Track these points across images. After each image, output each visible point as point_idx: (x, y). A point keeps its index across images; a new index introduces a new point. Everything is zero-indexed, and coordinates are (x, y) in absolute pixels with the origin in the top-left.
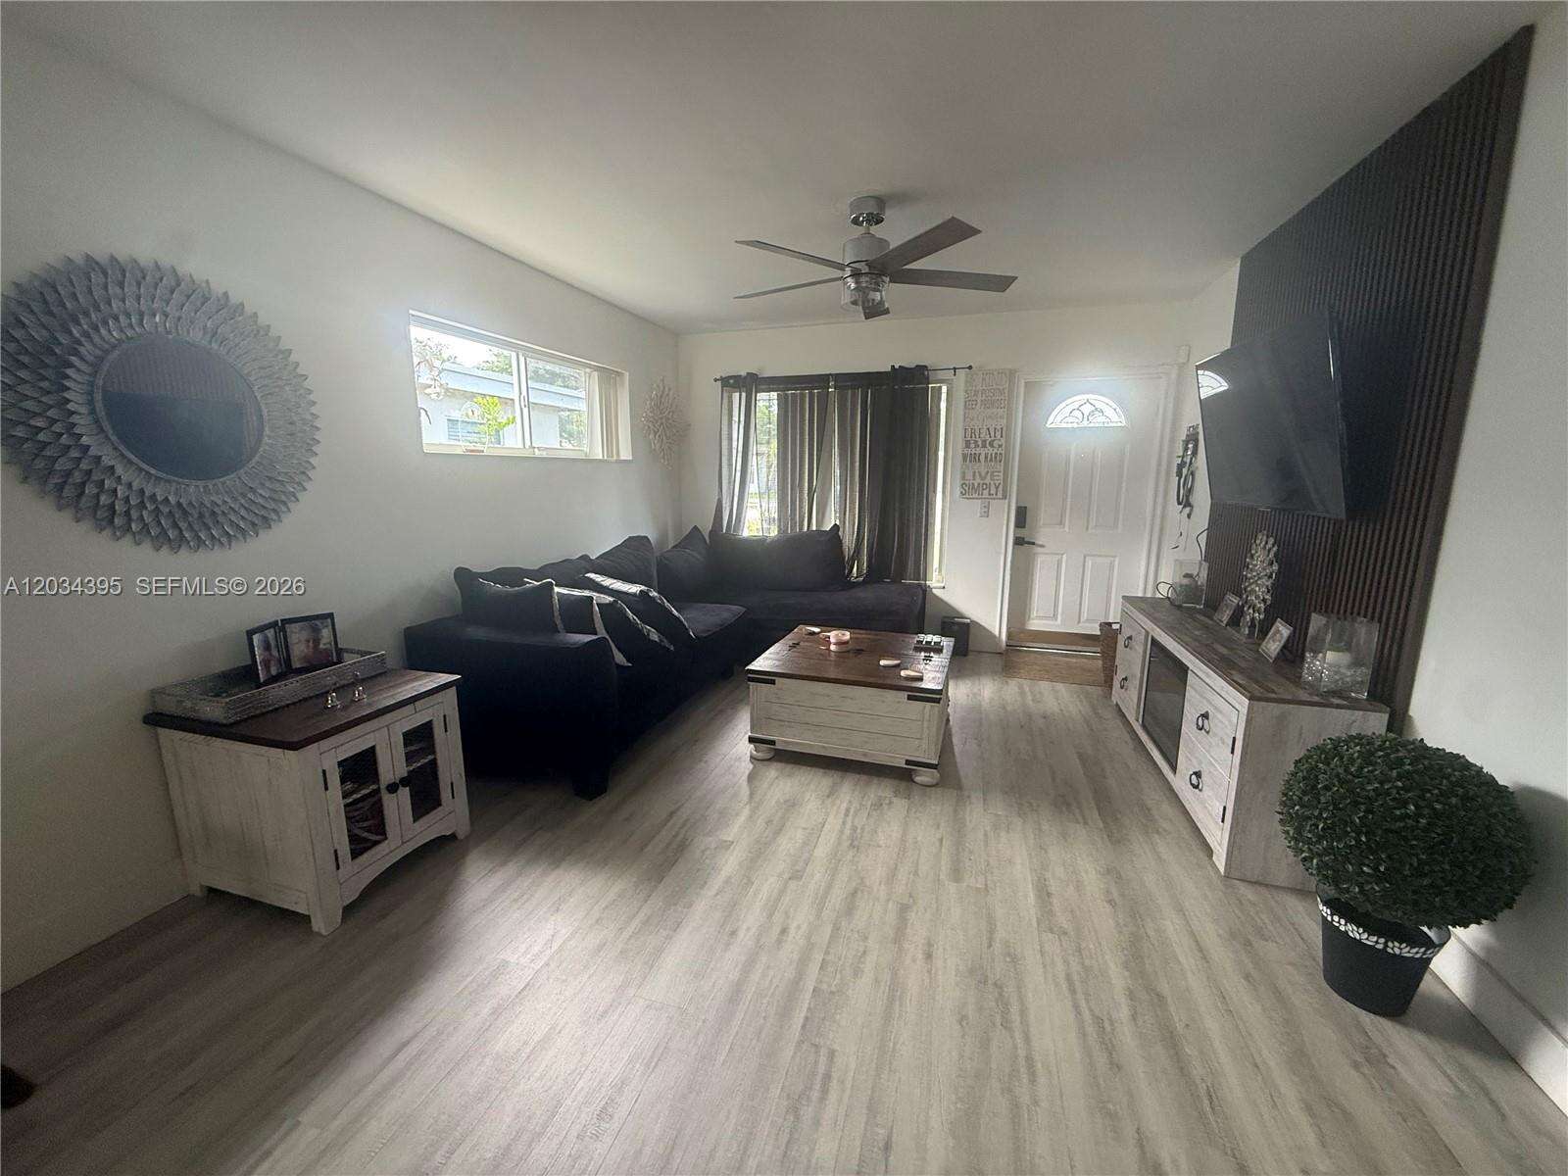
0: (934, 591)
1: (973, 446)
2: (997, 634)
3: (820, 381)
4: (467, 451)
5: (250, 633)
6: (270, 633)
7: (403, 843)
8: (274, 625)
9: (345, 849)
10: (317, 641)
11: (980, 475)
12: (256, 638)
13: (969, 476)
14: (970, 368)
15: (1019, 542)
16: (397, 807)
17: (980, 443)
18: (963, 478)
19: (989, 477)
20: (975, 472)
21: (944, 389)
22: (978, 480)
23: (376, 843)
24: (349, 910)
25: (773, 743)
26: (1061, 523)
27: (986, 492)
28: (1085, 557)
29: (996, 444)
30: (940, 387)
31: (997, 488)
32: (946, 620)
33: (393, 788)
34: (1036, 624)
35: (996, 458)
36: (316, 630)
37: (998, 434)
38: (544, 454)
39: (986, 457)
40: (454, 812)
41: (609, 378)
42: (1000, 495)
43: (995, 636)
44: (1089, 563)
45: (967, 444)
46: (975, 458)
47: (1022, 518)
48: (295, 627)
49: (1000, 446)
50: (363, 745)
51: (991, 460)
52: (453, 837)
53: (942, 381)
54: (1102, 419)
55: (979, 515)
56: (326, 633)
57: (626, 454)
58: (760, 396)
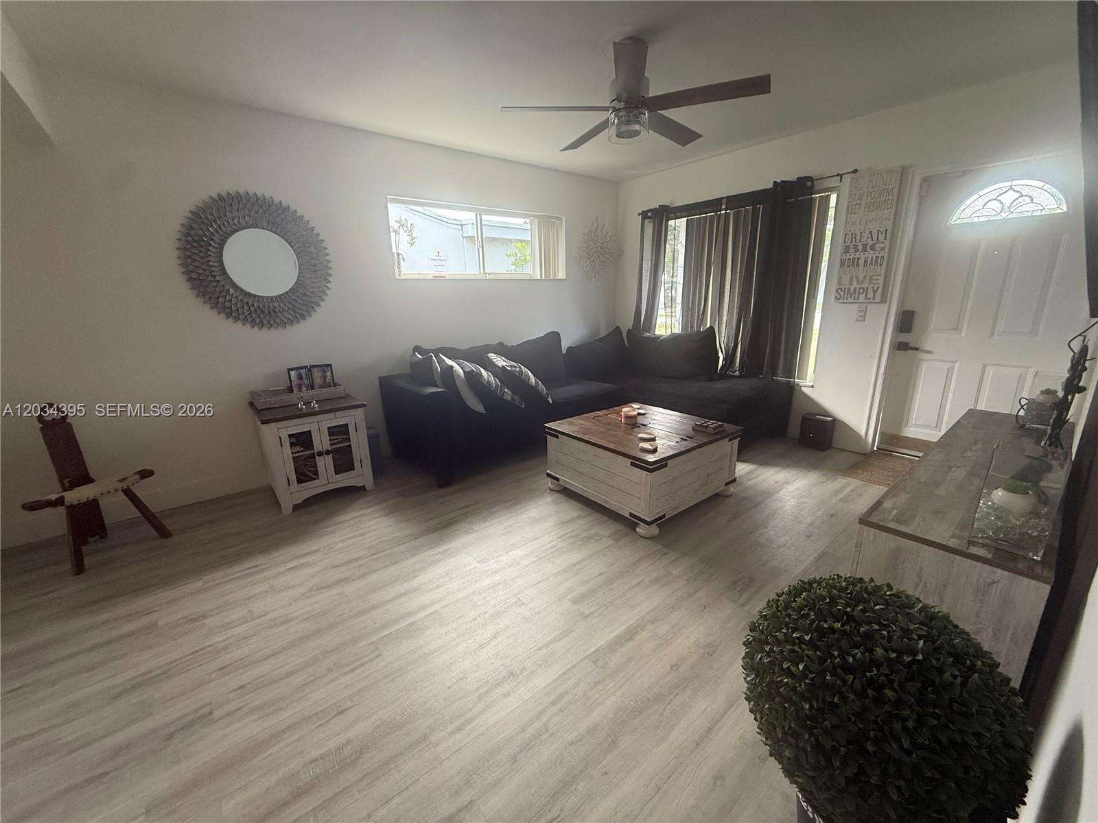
0: (803, 389)
1: (852, 250)
2: (863, 433)
3: (714, 205)
4: (434, 277)
5: (289, 370)
6: (303, 371)
7: (329, 483)
8: (306, 367)
9: (293, 477)
10: (325, 378)
11: (858, 280)
12: (292, 373)
13: (846, 280)
14: (855, 171)
15: (901, 347)
16: (325, 464)
17: (860, 247)
18: (839, 283)
19: (867, 279)
20: (852, 277)
21: (833, 198)
22: (855, 284)
23: (315, 479)
24: (296, 508)
25: (558, 479)
26: (957, 328)
27: (862, 297)
28: (984, 367)
29: (878, 247)
30: (829, 197)
31: (875, 292)
32: (806, 416)
33: (320, 454)
34: (912, 431)
35: (877, 261)
36: (324, 372)
37: (882, 237)
38: (493, 277)
39: (866, 261)
40: (362, 474)
41: (547, 223)
42: (878, 299)
43: (860, 437)
44: (990, 371)
45: (847, 250)
46: (854, 263)
47: (906, 322)
48: (315, 370)
49: (883, 249)
50: (305, 428)
51: (871, 264)
52: (363, 488)
53: (831, 189)
54: (1032, 207)
55: (854, 320)
56: (329, 374)
57: (561, 275)
58: (671, 223)
